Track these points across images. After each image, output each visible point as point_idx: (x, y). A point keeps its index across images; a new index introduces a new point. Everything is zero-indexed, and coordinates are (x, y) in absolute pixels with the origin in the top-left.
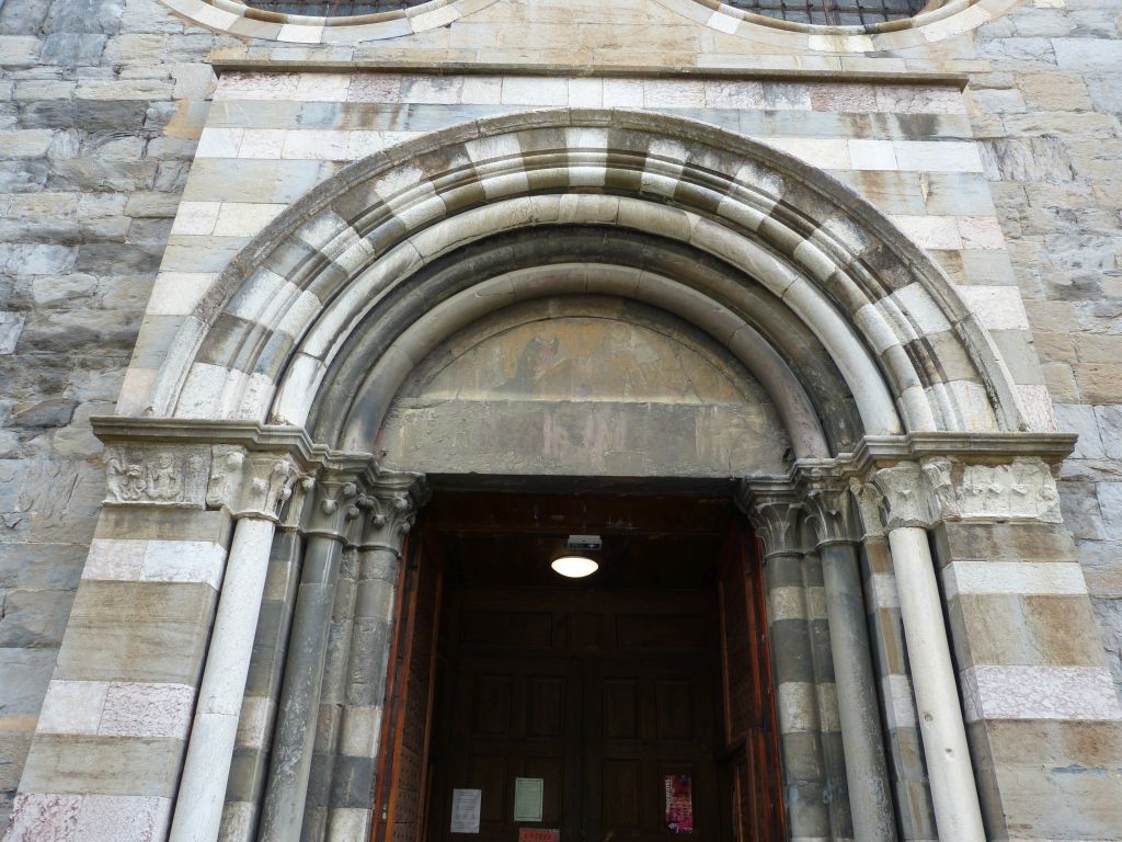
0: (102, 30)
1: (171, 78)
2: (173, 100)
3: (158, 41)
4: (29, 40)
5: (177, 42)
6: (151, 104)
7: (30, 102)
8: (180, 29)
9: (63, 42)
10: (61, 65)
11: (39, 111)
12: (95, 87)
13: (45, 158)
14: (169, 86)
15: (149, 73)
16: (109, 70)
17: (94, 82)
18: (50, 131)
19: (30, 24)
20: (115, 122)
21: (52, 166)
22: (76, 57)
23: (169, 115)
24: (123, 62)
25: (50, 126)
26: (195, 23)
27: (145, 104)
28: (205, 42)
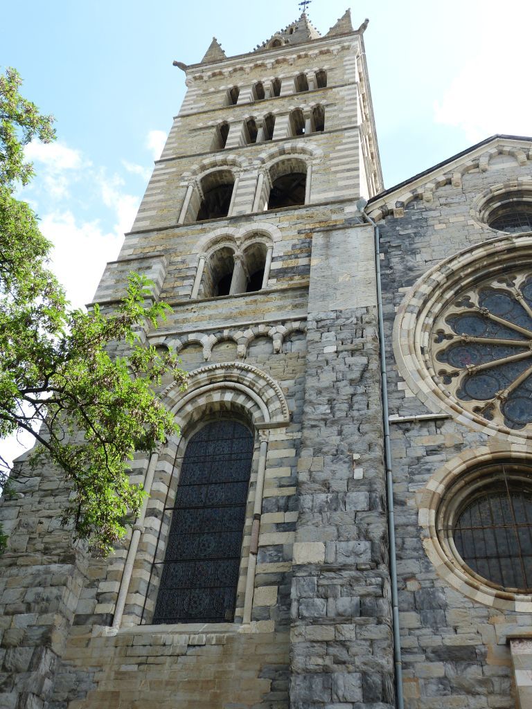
0: (440, 607)
1: (478, 632)
2: (484, 644)
3: (465, 613)
4: (413, 614)
5: (473, 612)
6: (476, 647)
7: (427, 647)
8: (471, 605)
9: (428, 615)
10: (432, 627)
11: (433, 652)
12: (450, 639)
13: (445, 677)
14: (479, 637)
15: (469, 631)
16: (451, 629)
17: (448, 636)
18: (441, 663)
19: (411, 606)
20: (465, 657)
21: (450, 681)
22: (436, 622)
23: (486, 653)
24: (456, 625)
25: (441, 660)
26: (477, 602)
27: (473, 647)
28: (485, 613)
